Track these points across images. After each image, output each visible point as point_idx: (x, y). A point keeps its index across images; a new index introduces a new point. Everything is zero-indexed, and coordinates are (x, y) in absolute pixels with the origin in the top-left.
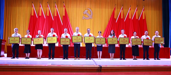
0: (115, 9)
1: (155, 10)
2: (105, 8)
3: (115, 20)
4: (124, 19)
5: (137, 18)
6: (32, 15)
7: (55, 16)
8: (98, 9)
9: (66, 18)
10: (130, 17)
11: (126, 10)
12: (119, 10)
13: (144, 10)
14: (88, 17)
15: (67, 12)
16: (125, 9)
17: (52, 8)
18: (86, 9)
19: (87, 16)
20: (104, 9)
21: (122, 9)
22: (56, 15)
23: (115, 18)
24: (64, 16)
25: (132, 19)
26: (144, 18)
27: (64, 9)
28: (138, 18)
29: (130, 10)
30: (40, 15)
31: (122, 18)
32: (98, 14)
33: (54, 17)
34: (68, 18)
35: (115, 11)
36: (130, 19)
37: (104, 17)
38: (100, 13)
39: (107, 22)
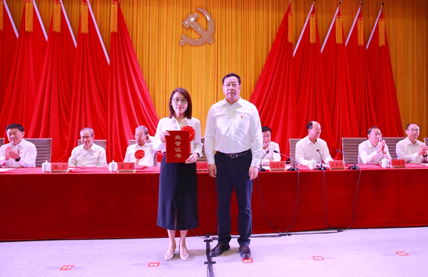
0: (289, 10)
1: (413, 19)
2: (257, 8)
3: (291, 46)
4: (318, 44)
5: (361, 42)
7: (84, 35)
8: (234, 11)
9: (122, 39)
10: (339, 40)
11: (324, 16)
12: (301, 15)
13: (381, 17)
14: (197, 36)
15: (125, 25)
16: (322, 13)
17: (75, 7)
18: (194, 10)
19: (194, 35)
20: (252, 12)
21: (313, 12)
22: (85, 29)
23: (290, 40)
24: (113, 34)
26: (382, 42)
27: (114, 7)
28: (365, 43)
29: (339, 14)
30: (29, 27)
31: (312, 40)
32: (234, 29)
33: (80, 36)
34: (131, 42)
35: (290, 17)
36: (340, 45)
37: (253, 37)
38: (239, 24)
39: (262, 56)
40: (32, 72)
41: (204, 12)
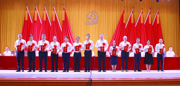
0: (124, 12)
1: (171, 13)
2: (113, 11)
3: (125, 24)
4: (134, 24)
5: (150, 22)
6: (26, 20)
8: (105, 12)
9: (66, 22)
10: (142, 22)
12: (129, 13)
13: (158, 13)
14: (92, 21)
15: (67, 17)
16: (136, 12)
17: (50, 12)
18: (91, 12)
19: (91, 21)
20: (111, 12)
21: (133, 12)
22: (54, 20)
23: (124, 22)
24: (63, 21)
25: (145, 24)
26: (158, 23)
27: (63, 12)
28: (152, 23)
29: (142, 13)
30: (36, 19)
31: (132, 22)
32: (105, 19)
33: (52, 22)
34: (69, 23)
35: (124, 14)
36: (142, 24)
37: (111, 21)
38: (107, 17)
39: (115, 28)
40: (37, 34)
41: (94, 13)
